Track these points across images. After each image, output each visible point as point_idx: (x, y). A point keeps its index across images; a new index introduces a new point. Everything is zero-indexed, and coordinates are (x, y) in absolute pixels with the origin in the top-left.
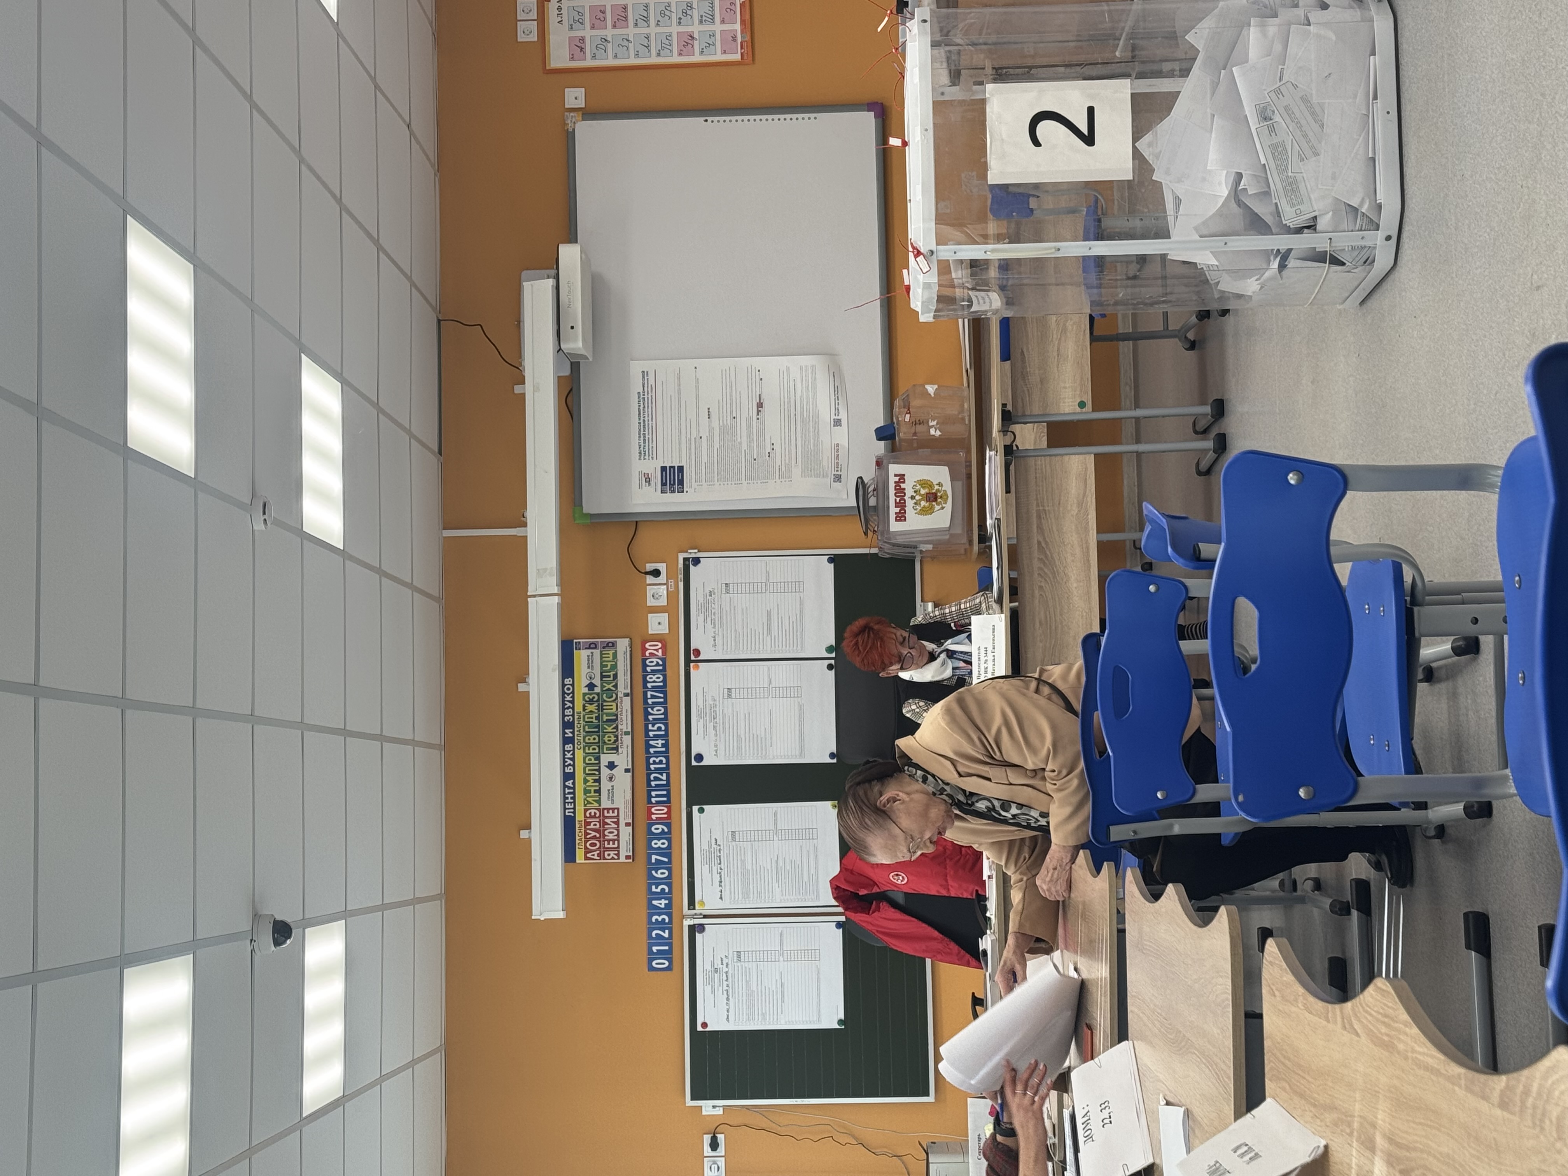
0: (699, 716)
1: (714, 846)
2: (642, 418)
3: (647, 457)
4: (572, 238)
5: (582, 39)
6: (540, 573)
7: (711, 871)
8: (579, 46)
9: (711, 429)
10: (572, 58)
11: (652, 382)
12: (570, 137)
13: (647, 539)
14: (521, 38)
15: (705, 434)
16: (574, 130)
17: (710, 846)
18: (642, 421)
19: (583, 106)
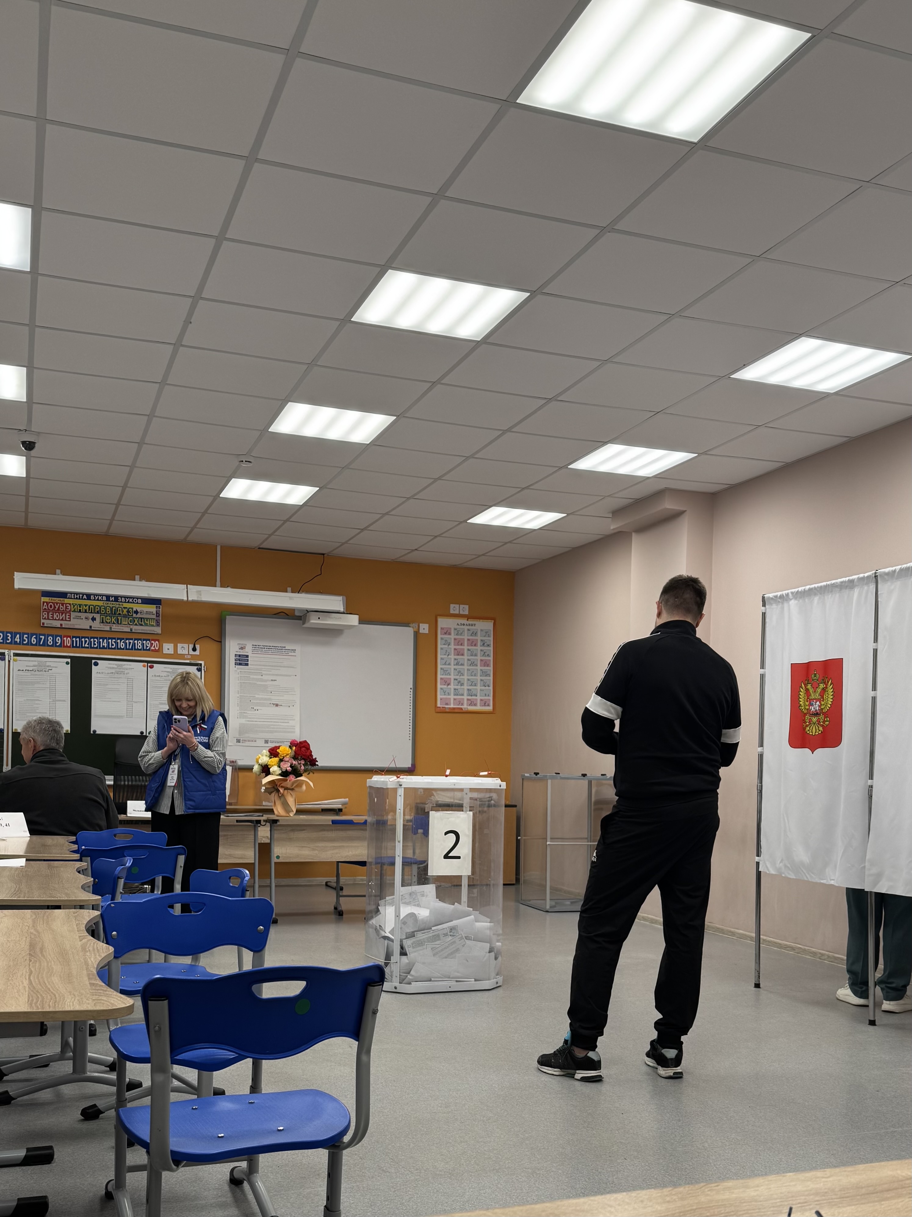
0: (118, 665)
1: (48, 668)
2: (273, 648)
3: (253, 648)
4: (361, 622)
5: (450, 634)
6: (199, 592)
7: (34, 666)
8: (447, 632)
9: (266, 681)
10: (442, 628)
11: (290, 654)
12: (406, 625)
13: (213, 646)
14: (452, 606)
15: (264, 677)
16: (410, 627)
17: (48, 666)
18: (271, 647)
19: (420, 632)
